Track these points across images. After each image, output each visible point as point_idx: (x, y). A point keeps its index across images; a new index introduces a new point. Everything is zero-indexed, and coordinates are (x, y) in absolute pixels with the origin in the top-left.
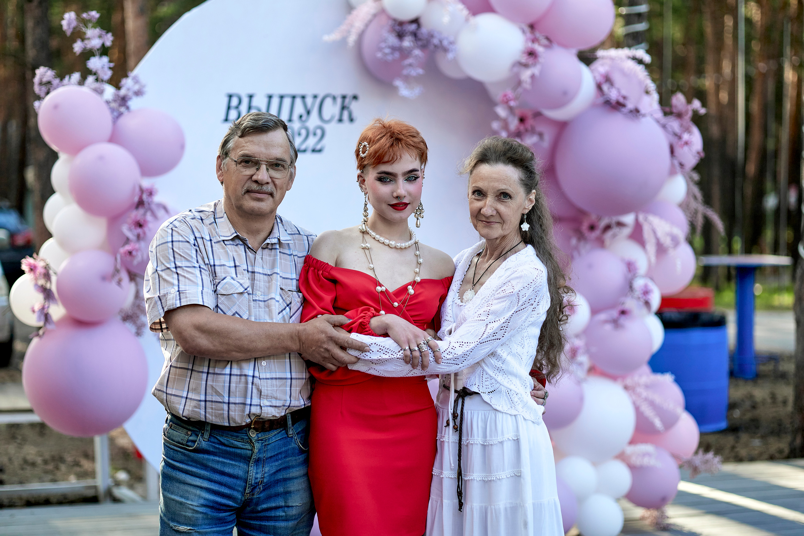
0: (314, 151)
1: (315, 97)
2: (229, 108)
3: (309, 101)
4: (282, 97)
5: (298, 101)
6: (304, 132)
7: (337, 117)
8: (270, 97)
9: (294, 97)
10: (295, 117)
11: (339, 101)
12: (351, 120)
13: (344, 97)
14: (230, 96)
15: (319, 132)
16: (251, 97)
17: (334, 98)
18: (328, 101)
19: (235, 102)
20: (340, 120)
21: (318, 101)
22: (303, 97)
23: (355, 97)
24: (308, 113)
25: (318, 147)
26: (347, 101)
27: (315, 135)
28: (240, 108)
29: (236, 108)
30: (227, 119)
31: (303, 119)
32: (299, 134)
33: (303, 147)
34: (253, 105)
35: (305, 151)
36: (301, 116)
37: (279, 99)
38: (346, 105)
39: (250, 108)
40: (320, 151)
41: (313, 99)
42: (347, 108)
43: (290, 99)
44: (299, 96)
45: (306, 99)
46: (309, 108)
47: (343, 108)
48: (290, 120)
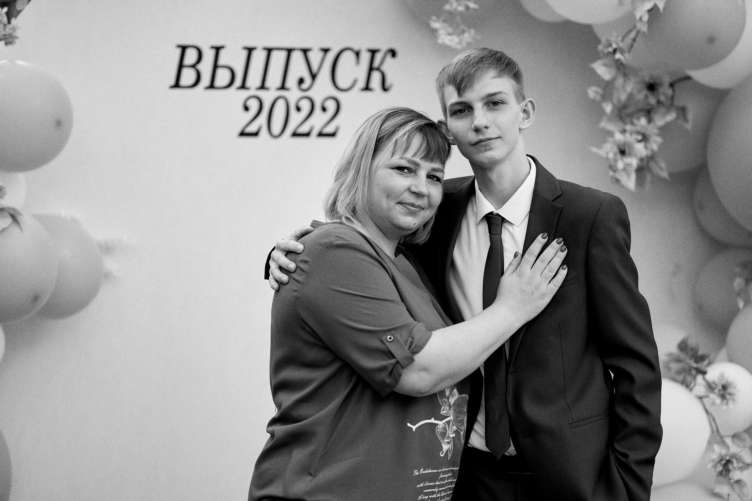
0: (321, 135)
1: (326, 51)
2: (181, 66)
3: (315, 57)
4: (269, 51)
5: (298, 57)
6: (305, 105)
7: (361, 83)
8: (250, 50)
9: (290, 51)
10: (292, 82)
11: (365, 57)
12: (385, 89)
13: (373, 52)
14: (184, 48)
15: (331, 106)
16: (218, 49)
17: (358, 54)
18: (348, 58)
19: (191, 57)
20: (367, 88)
21: (331, 57)
22: (305, 51)
23: (393, 53)
24: (314, 77)
25: (330, 129)
26: (378, 57)
27: (324, 109)
28: (200, 67)
29: (193, 66)
30: (177, 85)
31: (305, 86)
32: (298, 109)
33: (304, 129)
34: (221, 62)
35: (307, 135)
36: (301, 81)
37: (264, 54)
38: (376, 64)
39: (216, 66)
40: (333, 135)
41: (321, 54)
42: (378, 69)
43: (284, 54)
44: (298, 49)
45: (310, 55)
46: (315, 68)
47: (371, 69)
48: (283, 87)
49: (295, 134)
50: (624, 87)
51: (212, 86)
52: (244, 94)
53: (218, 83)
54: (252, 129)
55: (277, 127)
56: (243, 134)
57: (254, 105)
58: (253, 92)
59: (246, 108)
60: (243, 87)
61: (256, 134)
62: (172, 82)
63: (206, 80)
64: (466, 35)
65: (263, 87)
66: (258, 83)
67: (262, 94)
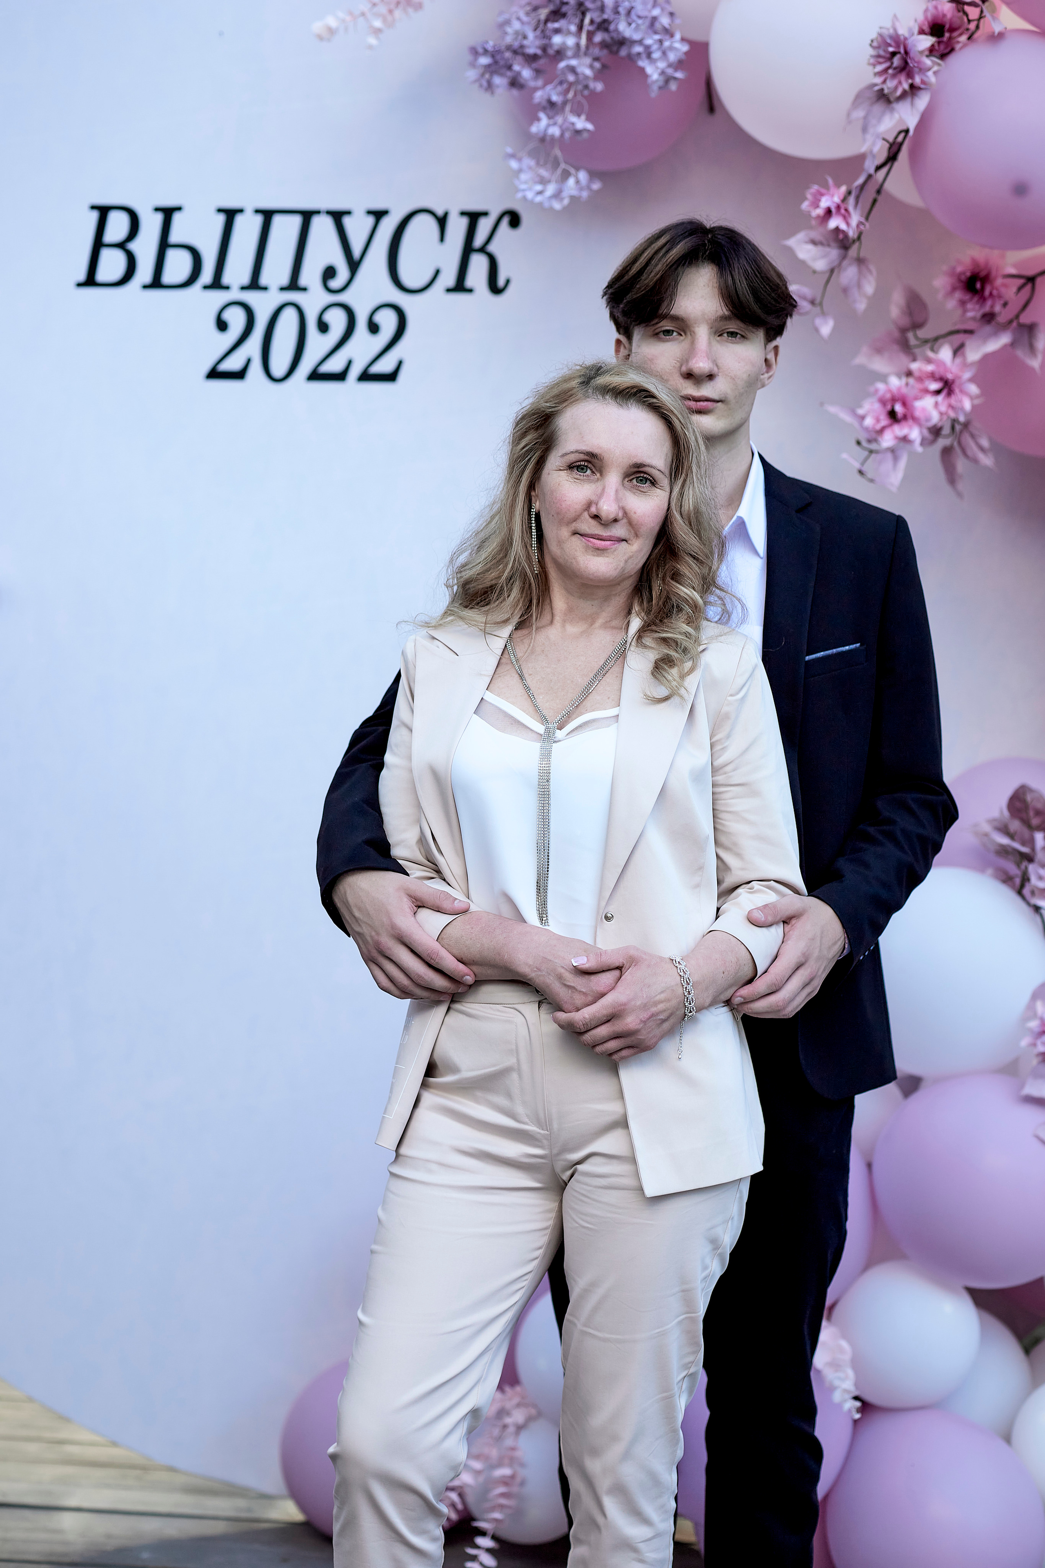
0: (366, 376)
1: (379, 215)
2: (98, 244)
3: (357, 227)
4: (267, 215)
5: (322, 227)
6: (337, 320)
7: (449, 278)
8: (230, 215)
9: (307, 216)
10: (311, 275)
11: (457, 227)
12: (495, 288)
13: (474, 218)
14: (103, 212)
15: (388, 321)
16: (168, 213)
17: (442, 221)
18: (422, 228)
19: (117, 227)
20: (460, 286)
21: (388, 226)
22: (338, 216)
23: (514, 220)
24: (354, 266)
25: (385, 366)
26: (484, 227)
27: (374, 328)
28: (133, 246)
29: (121, 246)
30: (90, 281)
31: (335, 284)
32: (323, 327)
33: (334, 365)
34: (175, 237)
35: (341, 376)
36: (329, 273)
37: (259, 219)
38: (478, 241)
39: (164, 245)
40: (391, 377)
41: (371, 220)
42: (482, 250)
43: (296, 221)
44: (323, 212)
45: (347, 221)
46: (357, 250)
47: (468, 249)
48: (294, 285)
49: (315, 376)
50: (859, 286)
51: (156, 283)
52: (219, 298)
53: (168, 277)
54: (233, 363)
55: (280, 362)
56: (214, 374)
57: (236, 319)
58: (235, 294)
59: (222, 325)
60: (217, 284)
61: (240, 375)
62: (81, 275)
63: (144, 272)
64: (571, 181)
65: (254, 284)
66: (245, 278)
67: (251, 297)
